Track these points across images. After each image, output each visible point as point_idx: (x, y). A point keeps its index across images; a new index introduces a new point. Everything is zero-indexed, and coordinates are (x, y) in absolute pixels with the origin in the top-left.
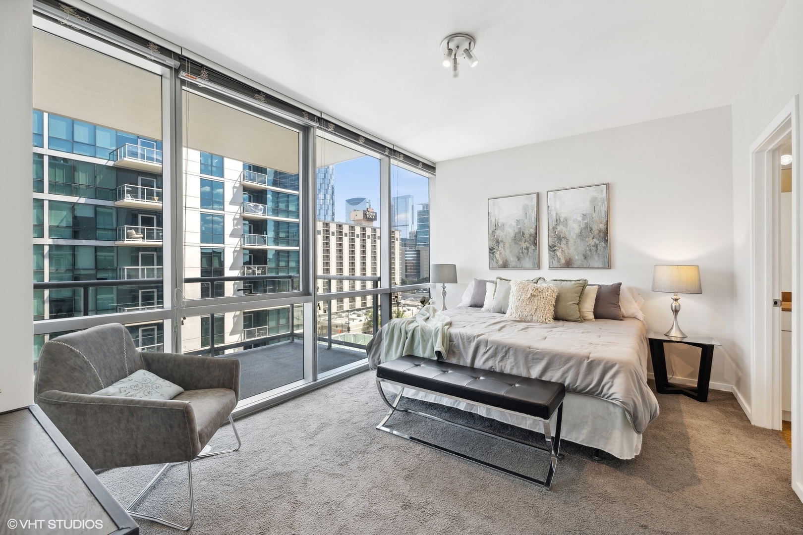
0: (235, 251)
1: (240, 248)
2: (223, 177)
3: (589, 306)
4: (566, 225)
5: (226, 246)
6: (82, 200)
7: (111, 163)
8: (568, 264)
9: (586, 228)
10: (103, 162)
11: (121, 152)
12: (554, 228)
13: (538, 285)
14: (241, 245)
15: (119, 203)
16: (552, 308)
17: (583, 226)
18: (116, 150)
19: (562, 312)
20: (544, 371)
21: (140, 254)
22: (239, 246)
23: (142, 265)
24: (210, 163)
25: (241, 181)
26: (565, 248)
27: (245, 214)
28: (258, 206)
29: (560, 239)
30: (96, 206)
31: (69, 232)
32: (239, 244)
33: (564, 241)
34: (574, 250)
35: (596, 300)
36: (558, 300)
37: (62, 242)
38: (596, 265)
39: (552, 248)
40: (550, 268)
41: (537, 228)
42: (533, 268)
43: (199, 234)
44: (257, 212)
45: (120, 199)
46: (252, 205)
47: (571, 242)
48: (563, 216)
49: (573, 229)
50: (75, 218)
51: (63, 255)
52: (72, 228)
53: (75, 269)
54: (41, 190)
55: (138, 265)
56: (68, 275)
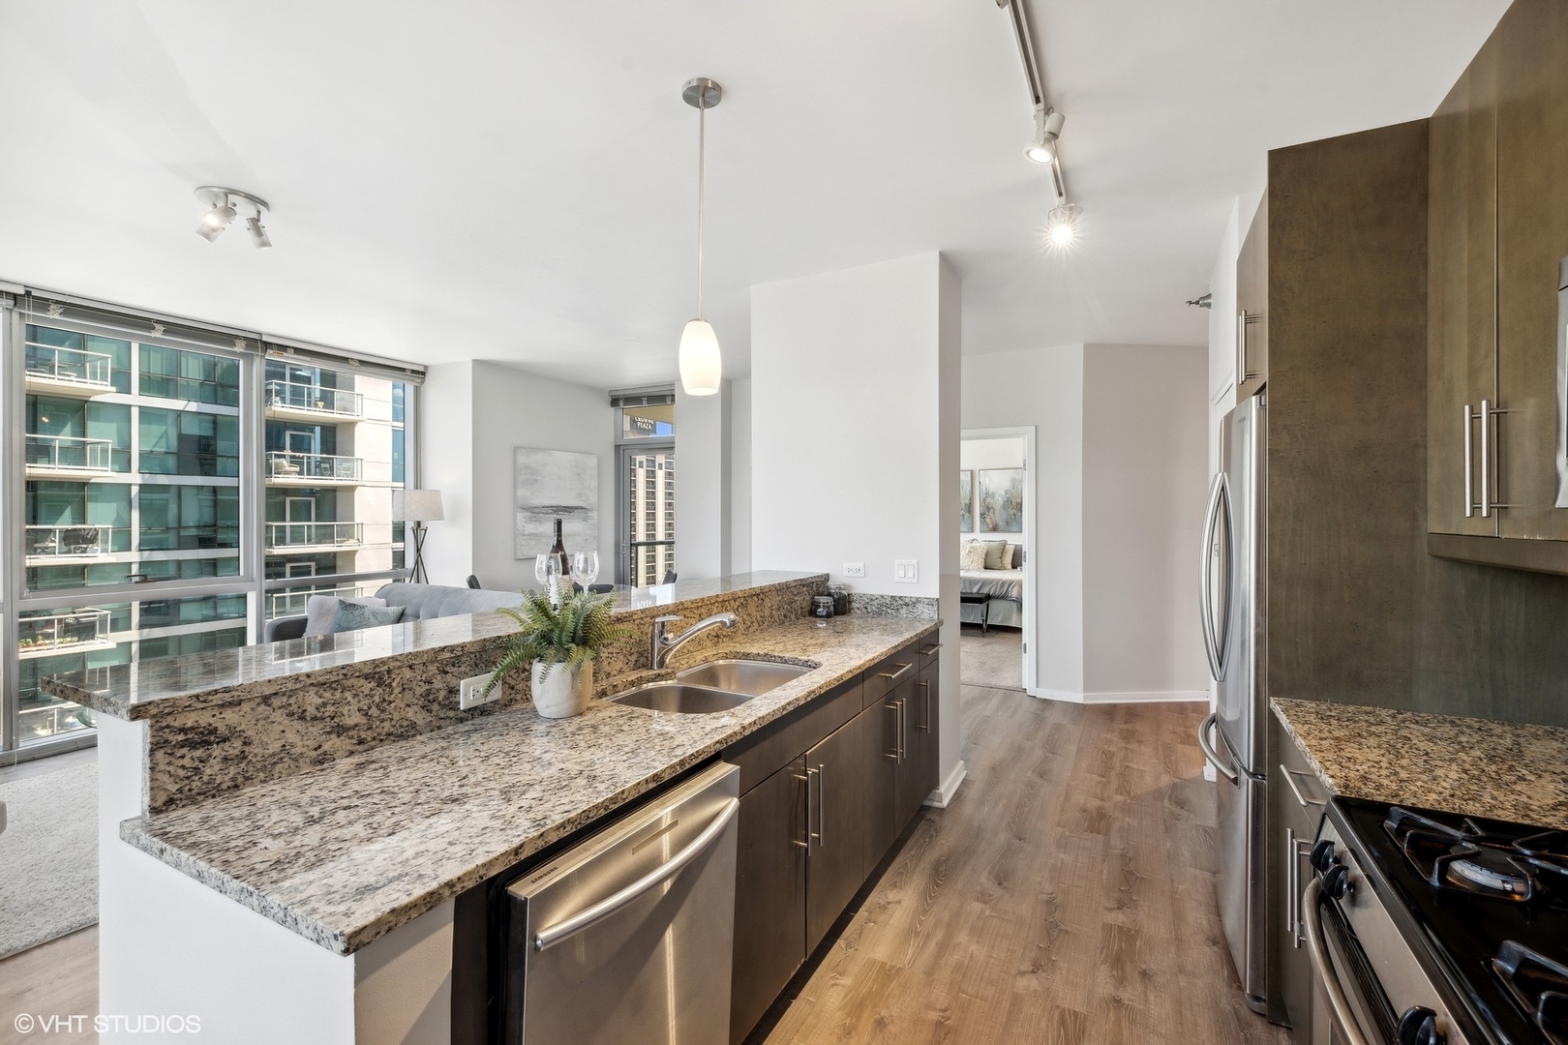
3: (1008, 560)
4: (993, 498)
6: (193, 407)
8: (995, 529)
9: (1008, 501)
12: (984, 500)
13: (973, 544)
16: (983, 561)
17: (1005, 499)
19: (989, 565)
20: (980, 589)
21: (288, 500)
23: (292, 520)
26: (992, 516)
29: (988, 508)
30: (214, 416)
31: (171, 462)
33: (991, 511)
34: (999, 517)
35: (1013, 555)
36: (987, 555)
37: (165, 480)
38: (1015, 530)
39: (982, 515)
40: (981, 532)
41: (971, 499)
42: (968, 532)
47: (997, 512)
48: (991, 491)
49: (998, 502)
50: (181, 438)
51: (167, 500)
52: (178, 454)
53: (180, 527)
54: (126, 389)
55: (284, 520)
56: (172, 537)
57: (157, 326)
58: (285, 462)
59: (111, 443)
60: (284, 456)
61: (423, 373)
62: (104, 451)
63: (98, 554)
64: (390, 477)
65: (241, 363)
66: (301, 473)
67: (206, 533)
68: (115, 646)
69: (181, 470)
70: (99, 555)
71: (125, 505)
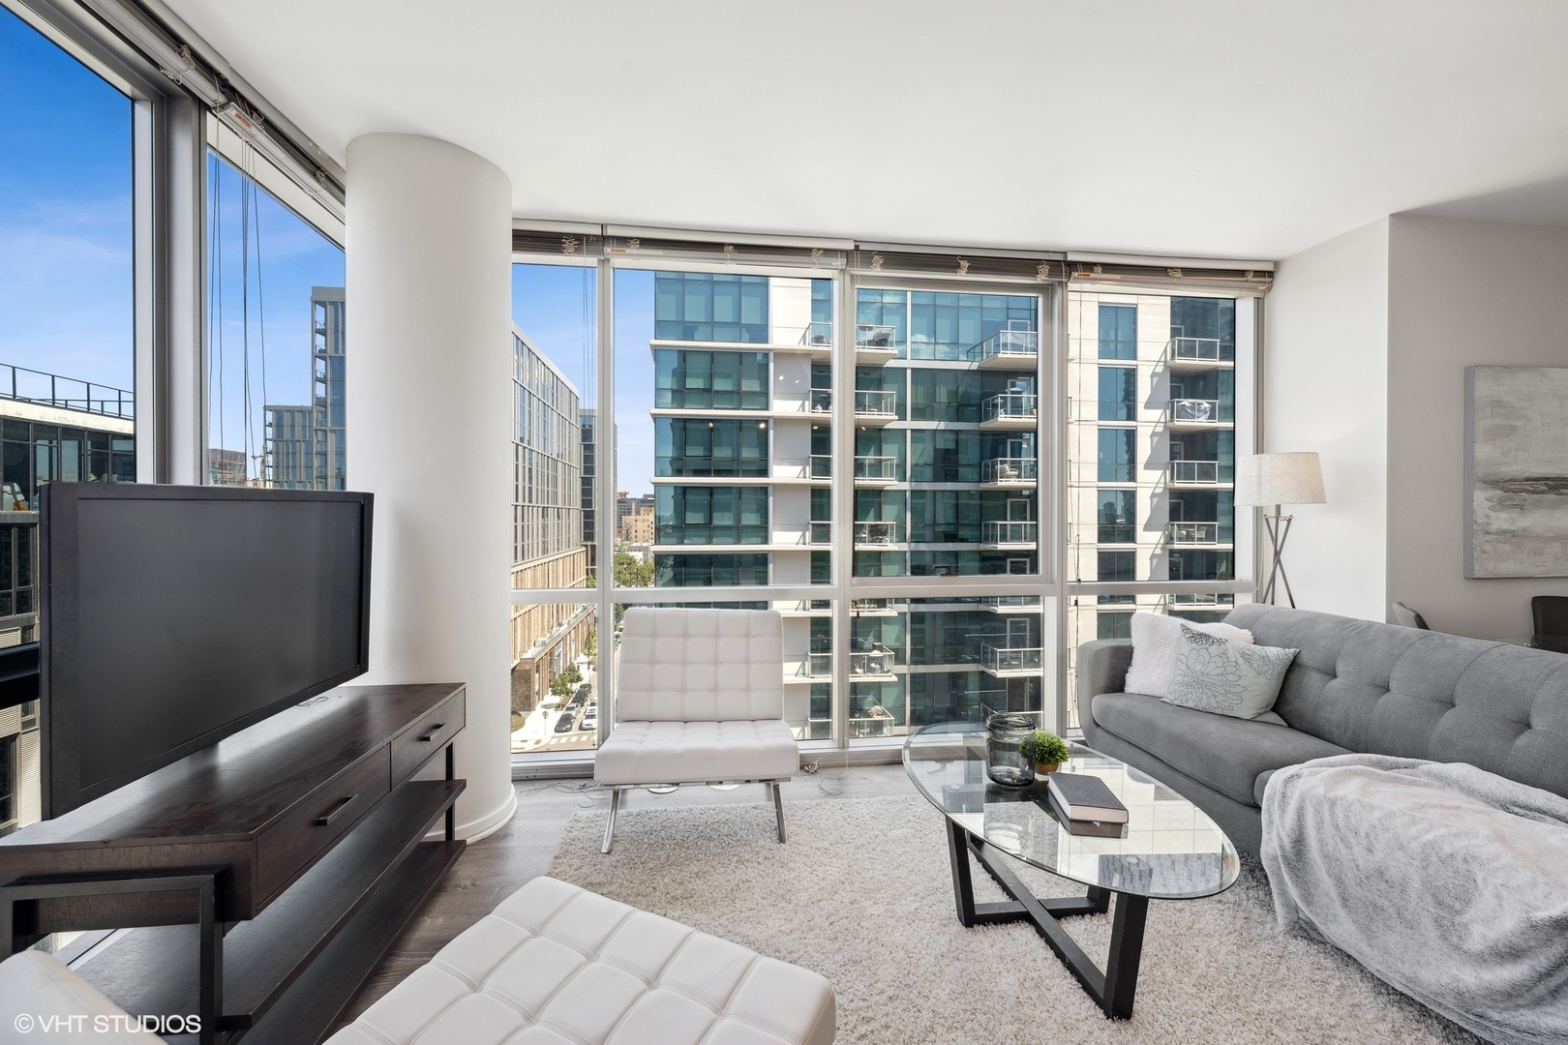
0: (1153, 495)
1: (1164, 488)
2: (1135, 358)
5: (1138, 485)
6: (942, 426)
7: (975, 366)
10: (964, 366)
11: (989, 345)
14: (1166, 483)
15: (986, 425)
18: (982, 343)
21: (1009, 501)
22: (1163, 485)
23: (1011, 520)
24: (1113, 338)
25: (1166, 361)
27: (1177, 423)
28: (1199, 404)
30: (957, 432)
31: (928, 472)
32: (1162, 480)
37: (925, 486)
43: (1097, 465)
44: (1198, 417)
45: (987, 418)
46: (1188, 404)
50: (936, 450)
51: (924, 504)
52: (934, 465)
53: (935, 524)
54: (903, 418)
55: (1006, 520)
56: (928, 533)
57: (962, 263)
58: (1007, 467)
59: (895, 458)
60: (1005, 462)
61: (1271, 274)
62: (892, 465)
63: (888, 543)
64: (1095, 477)
65: (1040, 300)
66: (1019, 476)
67: (951, 529)
68: (896, 614)
69: (936, 479)
70: (890, 545)
71: (903, 506)
